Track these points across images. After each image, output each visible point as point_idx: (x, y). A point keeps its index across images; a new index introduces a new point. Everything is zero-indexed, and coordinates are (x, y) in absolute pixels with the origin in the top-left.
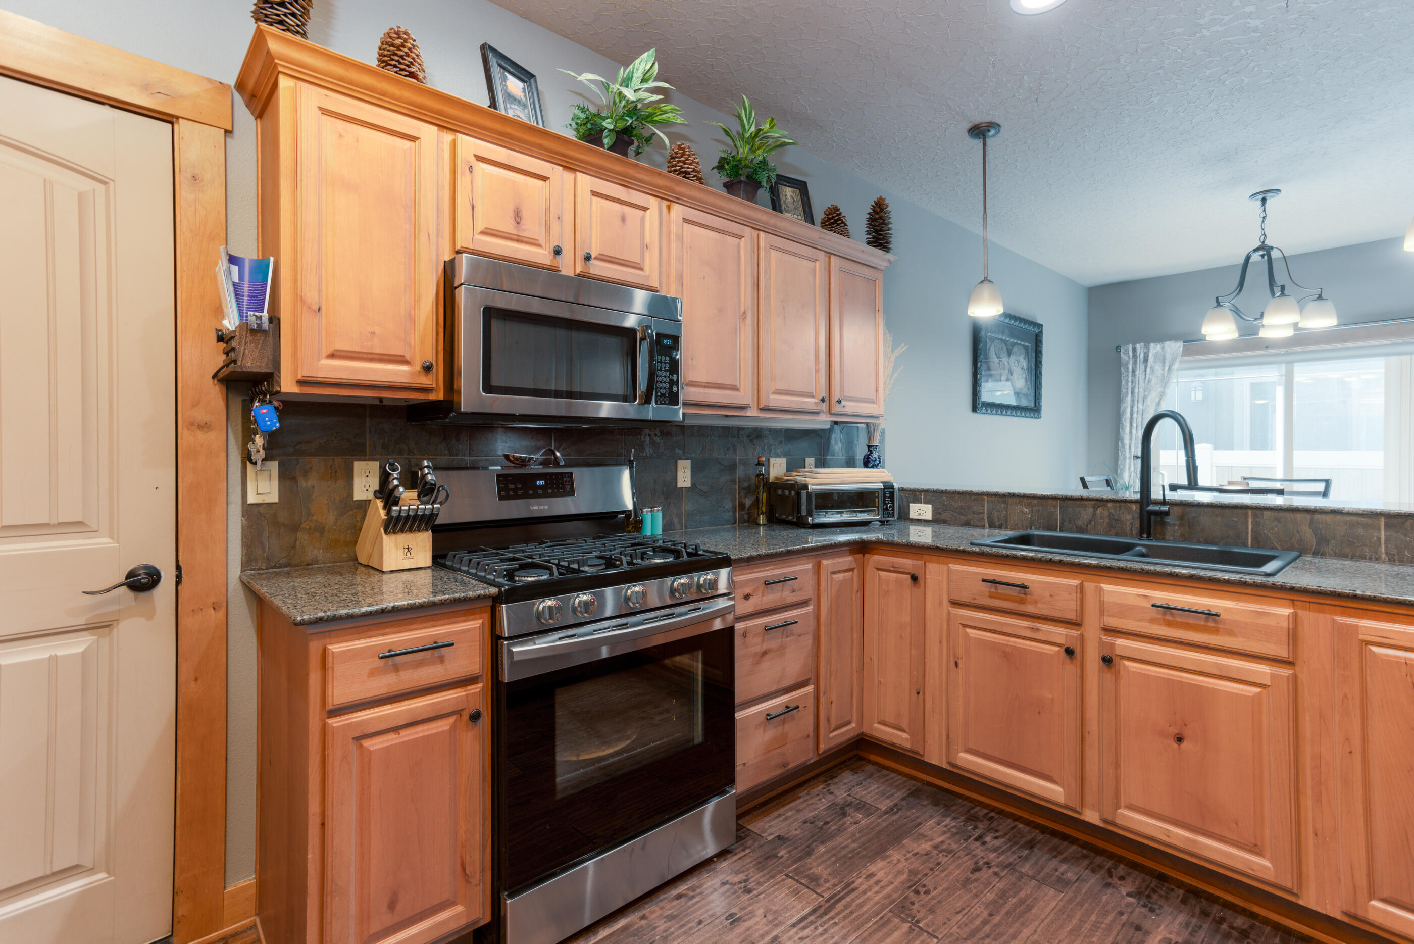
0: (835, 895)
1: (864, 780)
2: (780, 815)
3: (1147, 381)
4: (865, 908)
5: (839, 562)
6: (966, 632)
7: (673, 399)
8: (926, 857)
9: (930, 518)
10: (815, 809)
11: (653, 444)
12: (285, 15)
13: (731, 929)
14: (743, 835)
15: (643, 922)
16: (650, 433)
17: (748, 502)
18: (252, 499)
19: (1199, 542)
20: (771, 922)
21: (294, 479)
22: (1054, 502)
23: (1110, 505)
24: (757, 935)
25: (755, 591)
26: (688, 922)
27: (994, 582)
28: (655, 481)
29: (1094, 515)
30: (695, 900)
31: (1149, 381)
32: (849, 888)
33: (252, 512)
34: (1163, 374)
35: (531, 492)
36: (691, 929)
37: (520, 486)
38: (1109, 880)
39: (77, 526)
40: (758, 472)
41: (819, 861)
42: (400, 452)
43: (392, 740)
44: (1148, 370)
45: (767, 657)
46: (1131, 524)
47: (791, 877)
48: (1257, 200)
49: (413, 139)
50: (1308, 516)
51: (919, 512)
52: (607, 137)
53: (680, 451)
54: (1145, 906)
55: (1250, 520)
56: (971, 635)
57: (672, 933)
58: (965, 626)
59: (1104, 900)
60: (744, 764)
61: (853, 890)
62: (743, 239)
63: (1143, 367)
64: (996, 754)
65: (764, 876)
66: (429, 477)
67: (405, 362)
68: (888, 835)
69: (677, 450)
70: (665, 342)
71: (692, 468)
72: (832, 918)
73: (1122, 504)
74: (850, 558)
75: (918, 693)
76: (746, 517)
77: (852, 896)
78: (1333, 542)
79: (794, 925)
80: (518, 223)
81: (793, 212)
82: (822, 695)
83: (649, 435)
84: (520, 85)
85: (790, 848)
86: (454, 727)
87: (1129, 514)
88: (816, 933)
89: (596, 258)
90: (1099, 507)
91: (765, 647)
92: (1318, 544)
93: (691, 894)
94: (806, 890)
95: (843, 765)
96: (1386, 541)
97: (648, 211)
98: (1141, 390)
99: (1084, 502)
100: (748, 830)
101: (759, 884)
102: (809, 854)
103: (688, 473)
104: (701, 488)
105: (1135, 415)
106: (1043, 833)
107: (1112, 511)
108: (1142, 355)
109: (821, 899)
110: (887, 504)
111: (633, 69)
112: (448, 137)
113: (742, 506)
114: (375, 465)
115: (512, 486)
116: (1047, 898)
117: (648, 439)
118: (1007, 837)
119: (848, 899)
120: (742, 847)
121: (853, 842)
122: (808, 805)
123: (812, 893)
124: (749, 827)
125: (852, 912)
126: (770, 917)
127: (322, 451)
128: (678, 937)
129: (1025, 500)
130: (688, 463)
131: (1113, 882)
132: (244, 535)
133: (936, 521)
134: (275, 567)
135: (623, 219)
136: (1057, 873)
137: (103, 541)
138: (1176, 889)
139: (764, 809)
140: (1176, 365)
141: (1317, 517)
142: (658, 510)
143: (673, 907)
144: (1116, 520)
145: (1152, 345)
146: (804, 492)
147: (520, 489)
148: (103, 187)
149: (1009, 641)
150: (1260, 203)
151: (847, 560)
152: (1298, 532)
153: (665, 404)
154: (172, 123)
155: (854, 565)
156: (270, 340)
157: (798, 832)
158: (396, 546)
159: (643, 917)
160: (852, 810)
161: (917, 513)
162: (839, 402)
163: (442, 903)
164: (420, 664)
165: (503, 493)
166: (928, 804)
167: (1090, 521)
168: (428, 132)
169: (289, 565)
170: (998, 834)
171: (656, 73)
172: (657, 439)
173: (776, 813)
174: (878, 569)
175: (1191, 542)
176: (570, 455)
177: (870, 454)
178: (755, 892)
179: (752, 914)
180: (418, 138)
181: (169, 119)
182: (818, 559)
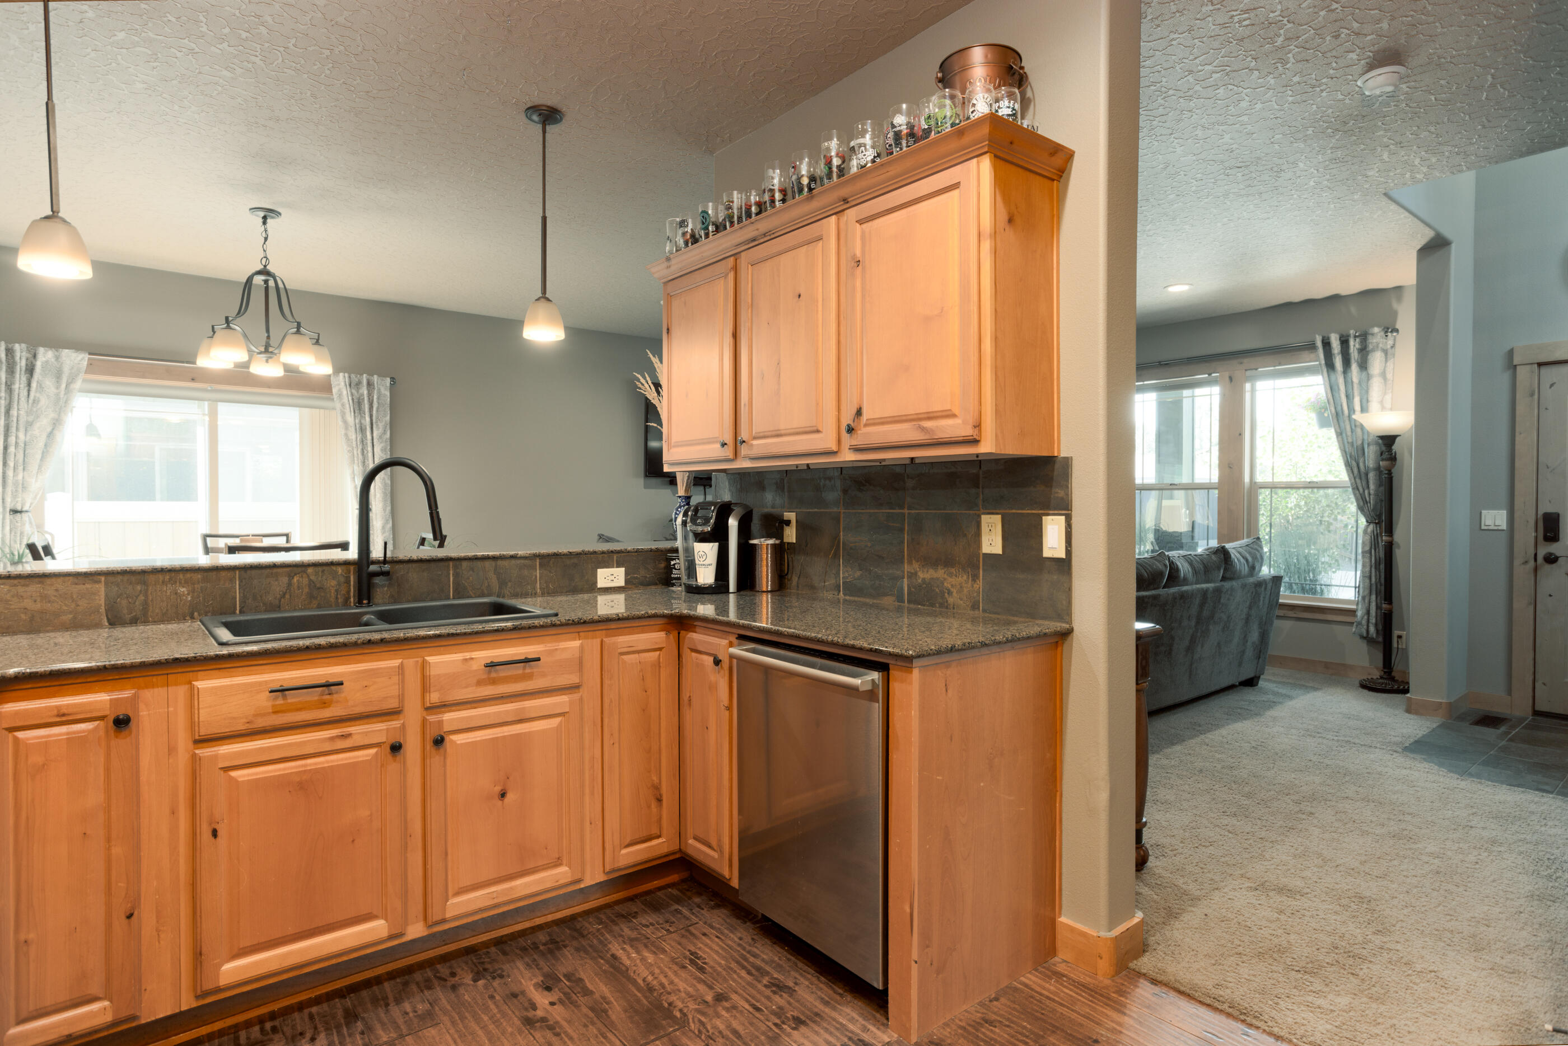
3: (31, 401)
6: (231, 778)
19: (409, 601)
22: (230, 574)
23: (310, 570)
29: (290, 584)
31: (36, 401)
34: (57, 395)
38: (449, 984)
44: (34, 385)
46: (337, 591)
48: (257, 216)
50: (493, 563)
54: (494, 978)
55: (451, 572)
56: (240, 780)
59: (470, 1000)
63: (24, 379)
64: (291, 930)
73: (324, 568)
78: (509, 584)
87: (334, 578)
90: (295, 574)
92: (500, 588)
96: (540, 578)
98: (22, 412)
99: (275, 570)
105: (12, 449)
106: (343, 997)
107: (313, 578)
108: (24, 363)
116: (437, 1039)
118: (321, 1028)
129: (181, 576)
131: (453, 982)
136: (411, 1015)
138: (488, 950)
140: (78, 384)
141: (500, 562)
144: (319, 588)
145: (41, 350)
149: (306, 766)
150: (261, 220)
152: (487, 579)
167: (284, 594)
170: (308, 1035)
175: (400, 602)
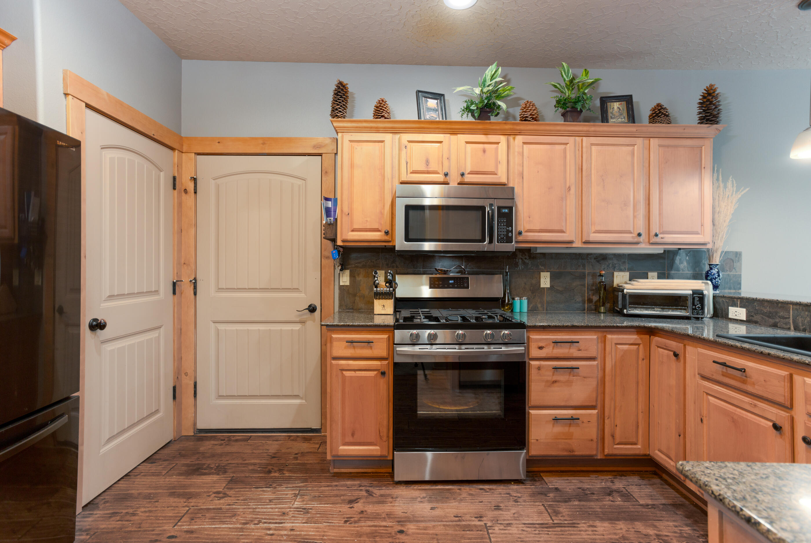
0: (561, 524)
1: (645, 485)
2: (568, 480)
4: (572, 537)
5: (623, 338)
6: (708, 399)
7: (509, 240)
8: (644, 536)
9: (745, 319)
10: (592, 485)
11: (524, 263)
12: (337, 113)
13: (493, 511)
14: (537, 480)
15: (458, 491)
16: (522, 257)
17: (595, 298)
18: (341, 284)
20: (514, 517)
21: (354, 277)
24: (503, 518)
25: (547, 345)
26: (477, 499)
27: (724, 364)
28: (525, 283)
30: (487, 493)
32: (573, 525)
33: (341, 288)
35: (446, 286)
36: (475, 502)
37: (441, 283)
39: (296, 290)
40: (600, 281)
41: (568, 507)
42: (393, 267)
43: (353, 374)
45: (555, 385)
47: (544, 506)
49: (382, 141)
51: (736, 313)
52: (476, 112)
53: (543, 267)
56: (711, 401)
57: (466, 500)
58: (708, 394)
60: (537, 440)
61: (574, 527)
62: (568, 145)
65: (530, 499)
66: (389, 277)
67: (379, 231)
68: (628, 515)
69: (540, 267)
70: (504, 211)
71: (551, 277)
72: (548, 531)
74: (635, 337)
75: (680, 436)
76: (593, 307)
77: (573, 529)
79: (524, 524)
80: (427, 165)
81: (619, 117)
82: (606, 418)
83: (521, 259)
84: (435, 101)
85: (556, 495)
86: (376, 375)
88: (533, 532)
89: (469, 174)
91: (555, 378)
93: (488, 490)
94: (547, 515)
95: (636, 473)
97: (500, 144)
100: (543, 479)
101: (525, 501)
102: (566, 502)
103: (548, 280)
104: (559, 288)
109: (551, 521)
110: (696, 306)
111: (486, 75)
112: (397, 136)
113: (590, 301)
114: (384, 272)
115: (437, 283)
117: (520, 261)
119: (567, 529)
120: (531, 484)
121: (600, 508)
122: (590, 482)
123: (549, 516)
124: (544, 478)
125: (563, 535)
126: (516, 515)
127: (364, 267)
128: (467, 502)
130: (548, 274)
132: (339, 297)
133: (749, 321)
134: (348, 309)
135: (484, 151)
137: (302, 295)
139: (561, 474)
142: (524, 299)
143: (475, 491)
146: (620, 293)
147: (441, 284)
148: (304, 181)
149: (736, 411)
151: (633, 337)
153: (503, 242)
154: (321, 156)
155: (639, 342)
156: (334, 227)
157: (570, 490)
158: (379, 305)
159: (460, 489)
160: (617, 495)
161: (734, 315)
162: (656, 235)
163: (371, 442)
164: (363, 348)
165: (432, 286)
166: (681, 514)
168: (388, 137)
169: (353, 309)
171: (500, 73)
172: (527, 261)
173: (566, 478)
174: (658, 347)
176: (473, 269)
177: (710, 271)
178: (519, 503)
179: (509, 510)
180: (384, 141)
181: (320, 155)
182: (605, 334)
